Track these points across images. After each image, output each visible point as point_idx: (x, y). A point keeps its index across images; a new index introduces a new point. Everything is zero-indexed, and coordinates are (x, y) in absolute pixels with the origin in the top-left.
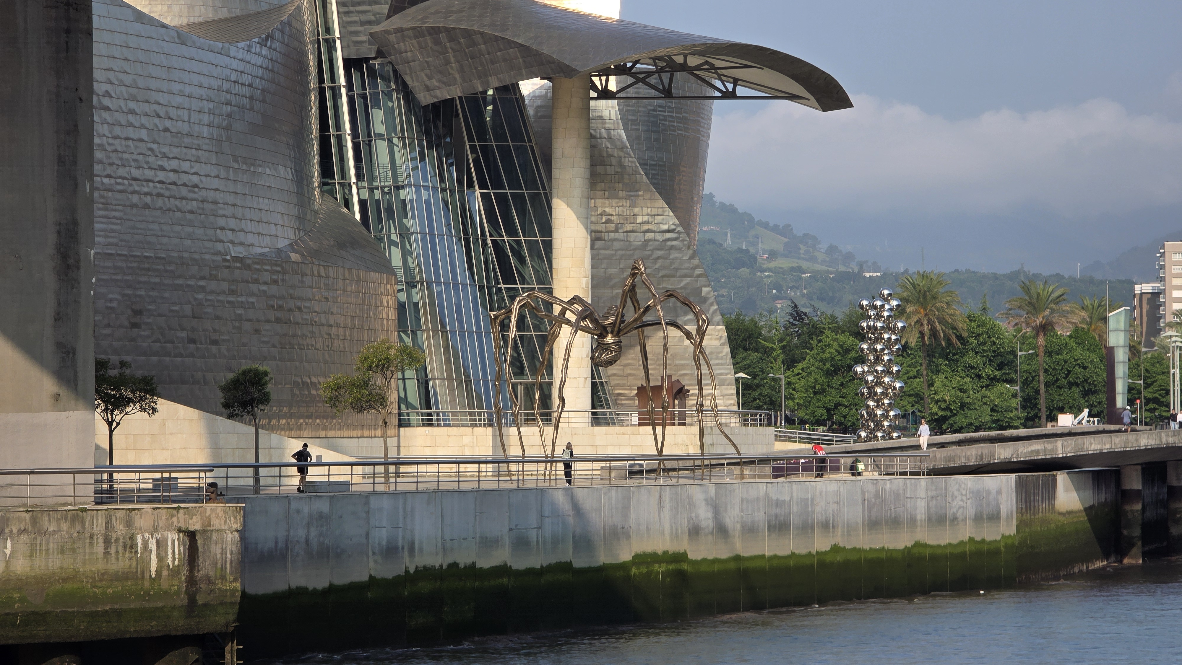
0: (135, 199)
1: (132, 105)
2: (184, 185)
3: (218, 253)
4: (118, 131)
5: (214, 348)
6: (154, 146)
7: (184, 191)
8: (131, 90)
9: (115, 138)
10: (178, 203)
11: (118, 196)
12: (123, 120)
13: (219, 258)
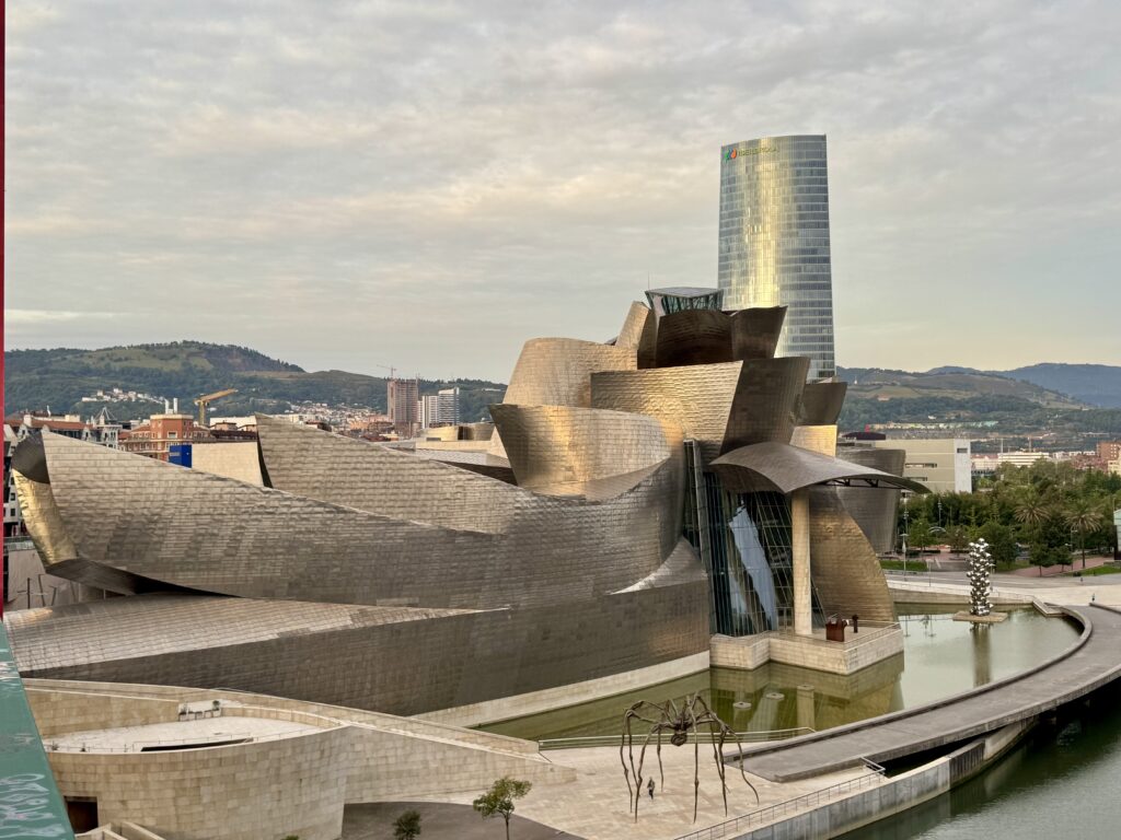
1: (543, 540)
2: (574, 569)
3: (596, 596)
4: (534, 553)
7: (574, 573)
8: (543, 533)
9: (533, 556)
10: (570, 578)
12: (538, 548)
13: (596, 598)
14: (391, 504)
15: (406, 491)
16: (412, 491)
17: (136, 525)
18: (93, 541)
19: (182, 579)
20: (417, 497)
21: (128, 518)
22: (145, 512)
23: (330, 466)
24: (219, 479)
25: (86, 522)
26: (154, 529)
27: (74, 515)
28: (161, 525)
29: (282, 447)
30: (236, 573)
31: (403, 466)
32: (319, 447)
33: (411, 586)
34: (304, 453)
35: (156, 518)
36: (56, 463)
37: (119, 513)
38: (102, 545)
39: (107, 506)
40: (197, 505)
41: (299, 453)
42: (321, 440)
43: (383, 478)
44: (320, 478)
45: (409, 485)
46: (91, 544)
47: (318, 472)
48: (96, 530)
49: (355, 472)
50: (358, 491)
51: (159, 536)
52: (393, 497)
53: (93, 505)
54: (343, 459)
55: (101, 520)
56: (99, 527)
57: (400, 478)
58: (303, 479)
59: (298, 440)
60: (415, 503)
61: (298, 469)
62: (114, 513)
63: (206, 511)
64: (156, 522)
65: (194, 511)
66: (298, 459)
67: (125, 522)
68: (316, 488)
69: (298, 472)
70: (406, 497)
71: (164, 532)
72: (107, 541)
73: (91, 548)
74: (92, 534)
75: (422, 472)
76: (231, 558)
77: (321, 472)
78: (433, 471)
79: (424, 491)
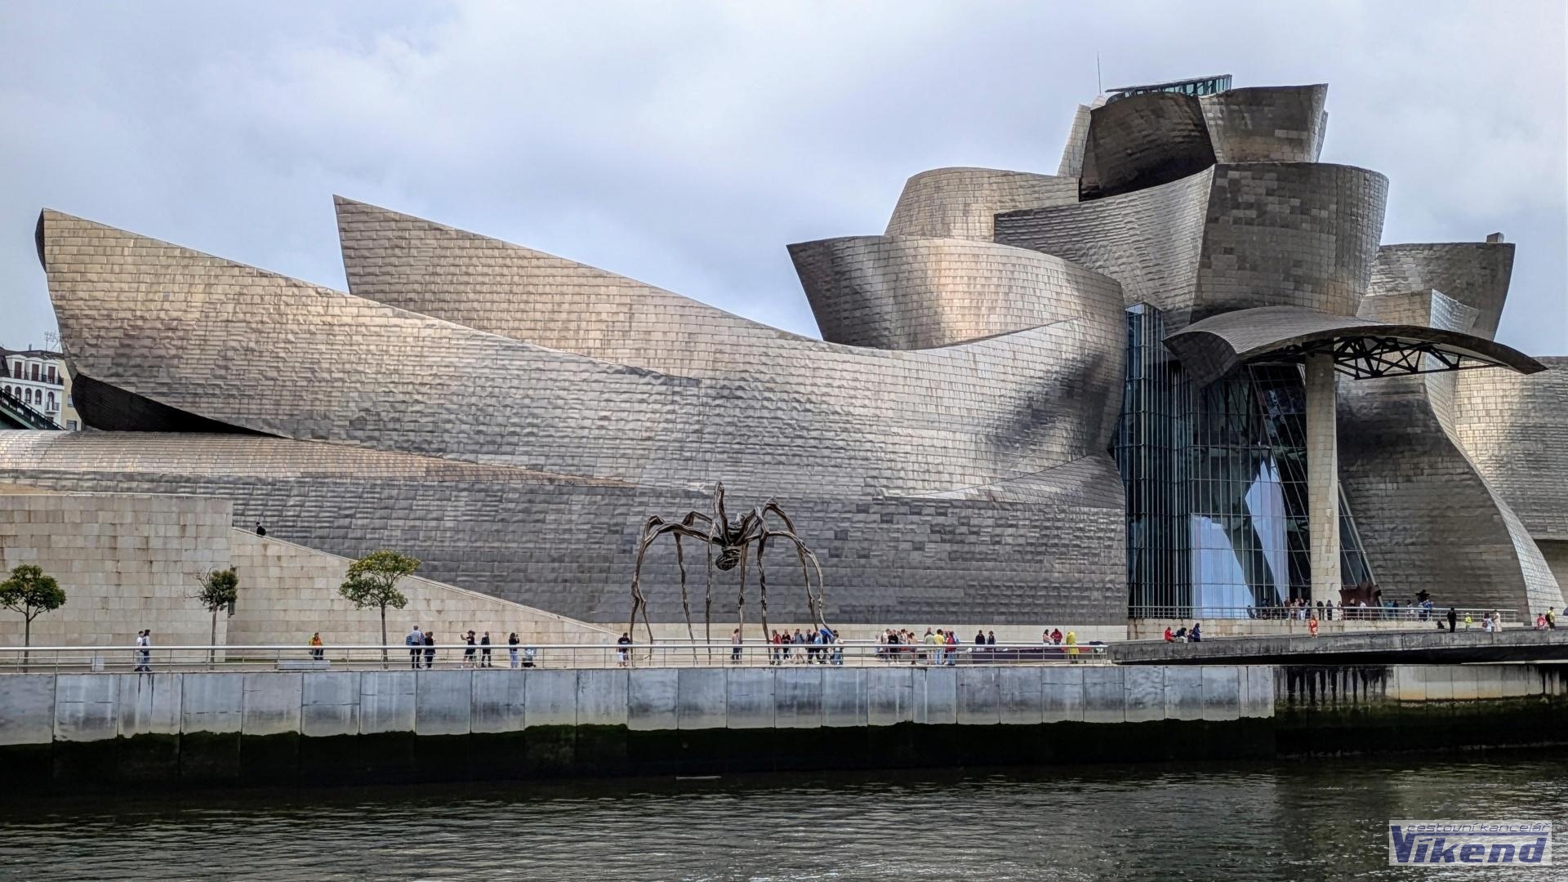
0: (768, 458)
1: (767, 394)
2: (827, 448)
3: (869, 494)
4: (750, 412)
5: (863, 561)
6: (793, 422)
7: (827, 452)
8: (767, 385)
9: (748, 417)
10: (818, 460)
11: (749, 457)
12: (758, 405)
13: (870, 498)
14: (516, 324)
15: (539, 306)
16: (549, 306)
17: (148, 333)
18: (93, 351)
19: (205, 410)
20: (556, 317)
21: (140, 323)
22: (162, 315)
23: (431, 269)
24: (262, 275)
25: (86, 325)
26: (172, 339)
27: (72, 317)
28: (181, 334)
29: (370, 244)
30: (277, 404)
31: (536, 271)
32: (417, 243)
33: (532, 439)
34: (397, 251)
35: (175, 323)
36: (56, 250)
37: (129, 315)
38: (107, 356)
39: (115, 305)
40: (230, 307)
41: (389, 251)
42: (421, 233)
43: (507, 288)
44: (417, 287)
45: (545, 298)
46: (91, 355)
47: (412, 278)
48: (98, 337)
49: (466, 278)
50: (468, 305)
51: (178, 348)
52: (519, 315)
53: (97, 303)
54: (451, 261)
55: (105, 324)
56: (102, 333)
57: (531, 288)
58: (393, 288)
59: (390, 234)
60: (552, 325)
61: (388, 274)
62: (122, 315)
63: (241, 316)
64: (174, 330)
65: (225, 316)
66: (387, 260)
67: (134, 327)
68: (411, 300)
69: (388, 278)
70: (538, 315)
71: (185, 342)
72: (111, 352)
73: (91, 360)
74: (94, 342)
75: (565, 280)
76: (272, 383)
77: (419, 278)
78: (583, 281)
79: (566, 307)
